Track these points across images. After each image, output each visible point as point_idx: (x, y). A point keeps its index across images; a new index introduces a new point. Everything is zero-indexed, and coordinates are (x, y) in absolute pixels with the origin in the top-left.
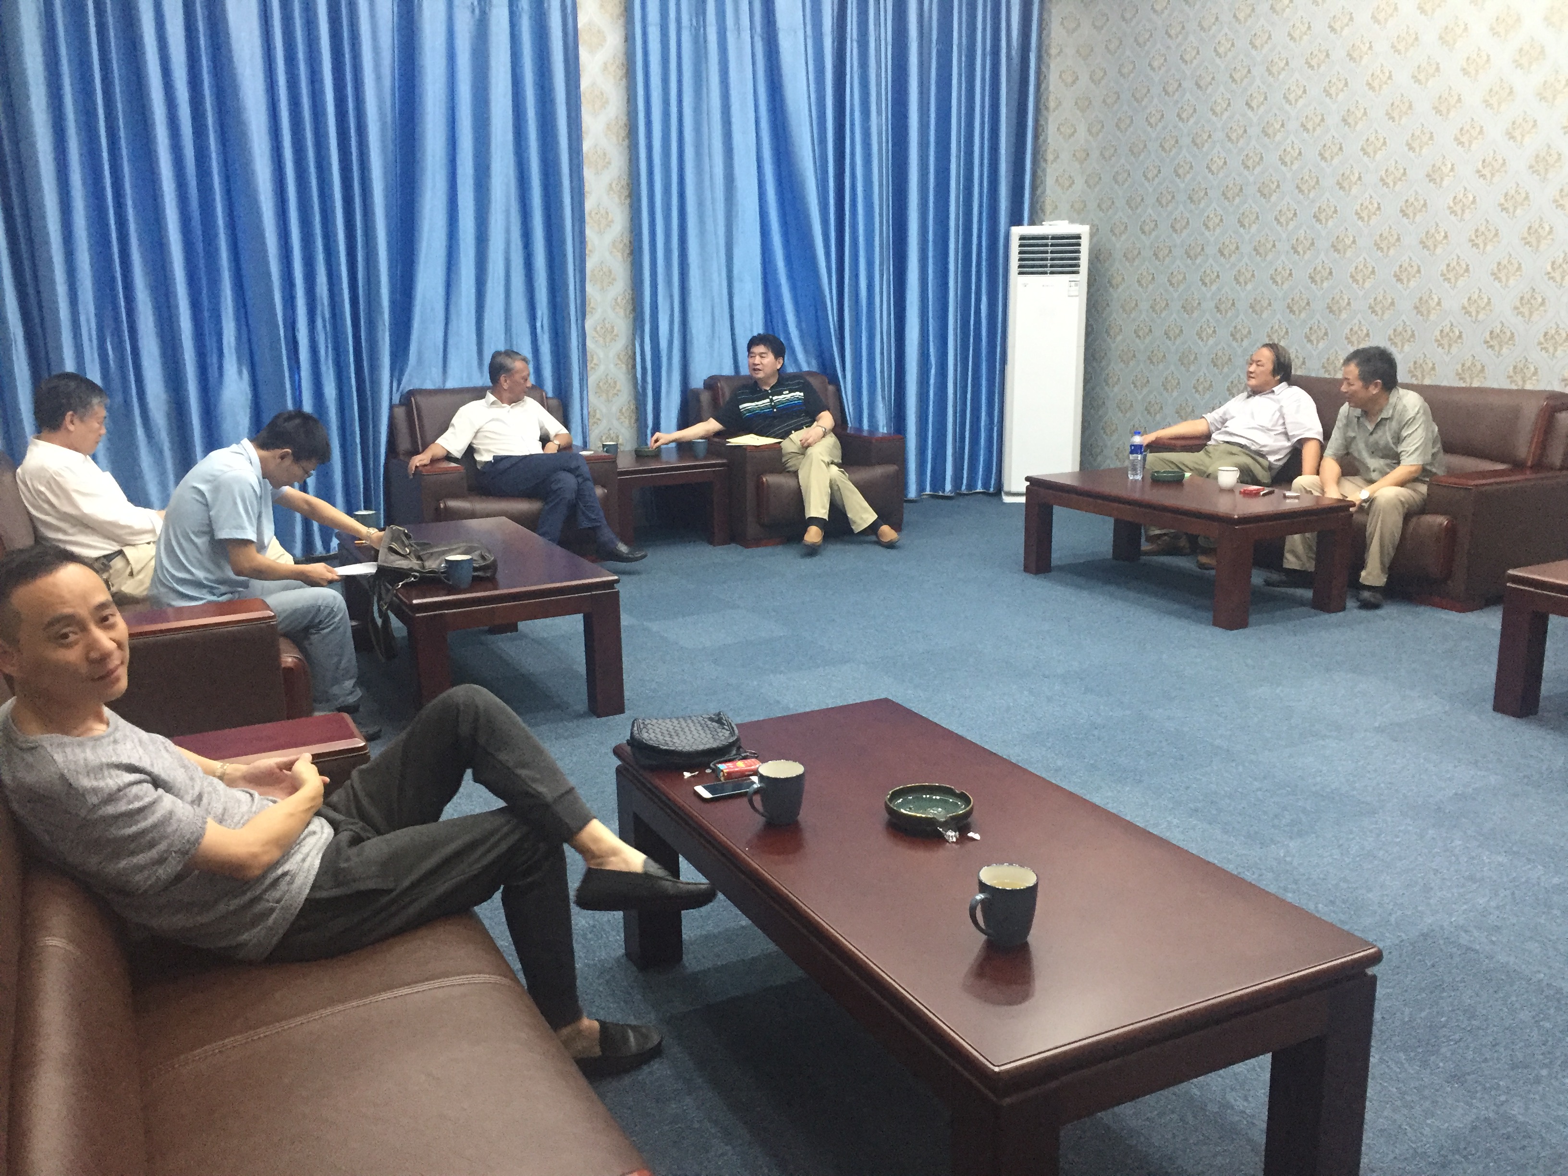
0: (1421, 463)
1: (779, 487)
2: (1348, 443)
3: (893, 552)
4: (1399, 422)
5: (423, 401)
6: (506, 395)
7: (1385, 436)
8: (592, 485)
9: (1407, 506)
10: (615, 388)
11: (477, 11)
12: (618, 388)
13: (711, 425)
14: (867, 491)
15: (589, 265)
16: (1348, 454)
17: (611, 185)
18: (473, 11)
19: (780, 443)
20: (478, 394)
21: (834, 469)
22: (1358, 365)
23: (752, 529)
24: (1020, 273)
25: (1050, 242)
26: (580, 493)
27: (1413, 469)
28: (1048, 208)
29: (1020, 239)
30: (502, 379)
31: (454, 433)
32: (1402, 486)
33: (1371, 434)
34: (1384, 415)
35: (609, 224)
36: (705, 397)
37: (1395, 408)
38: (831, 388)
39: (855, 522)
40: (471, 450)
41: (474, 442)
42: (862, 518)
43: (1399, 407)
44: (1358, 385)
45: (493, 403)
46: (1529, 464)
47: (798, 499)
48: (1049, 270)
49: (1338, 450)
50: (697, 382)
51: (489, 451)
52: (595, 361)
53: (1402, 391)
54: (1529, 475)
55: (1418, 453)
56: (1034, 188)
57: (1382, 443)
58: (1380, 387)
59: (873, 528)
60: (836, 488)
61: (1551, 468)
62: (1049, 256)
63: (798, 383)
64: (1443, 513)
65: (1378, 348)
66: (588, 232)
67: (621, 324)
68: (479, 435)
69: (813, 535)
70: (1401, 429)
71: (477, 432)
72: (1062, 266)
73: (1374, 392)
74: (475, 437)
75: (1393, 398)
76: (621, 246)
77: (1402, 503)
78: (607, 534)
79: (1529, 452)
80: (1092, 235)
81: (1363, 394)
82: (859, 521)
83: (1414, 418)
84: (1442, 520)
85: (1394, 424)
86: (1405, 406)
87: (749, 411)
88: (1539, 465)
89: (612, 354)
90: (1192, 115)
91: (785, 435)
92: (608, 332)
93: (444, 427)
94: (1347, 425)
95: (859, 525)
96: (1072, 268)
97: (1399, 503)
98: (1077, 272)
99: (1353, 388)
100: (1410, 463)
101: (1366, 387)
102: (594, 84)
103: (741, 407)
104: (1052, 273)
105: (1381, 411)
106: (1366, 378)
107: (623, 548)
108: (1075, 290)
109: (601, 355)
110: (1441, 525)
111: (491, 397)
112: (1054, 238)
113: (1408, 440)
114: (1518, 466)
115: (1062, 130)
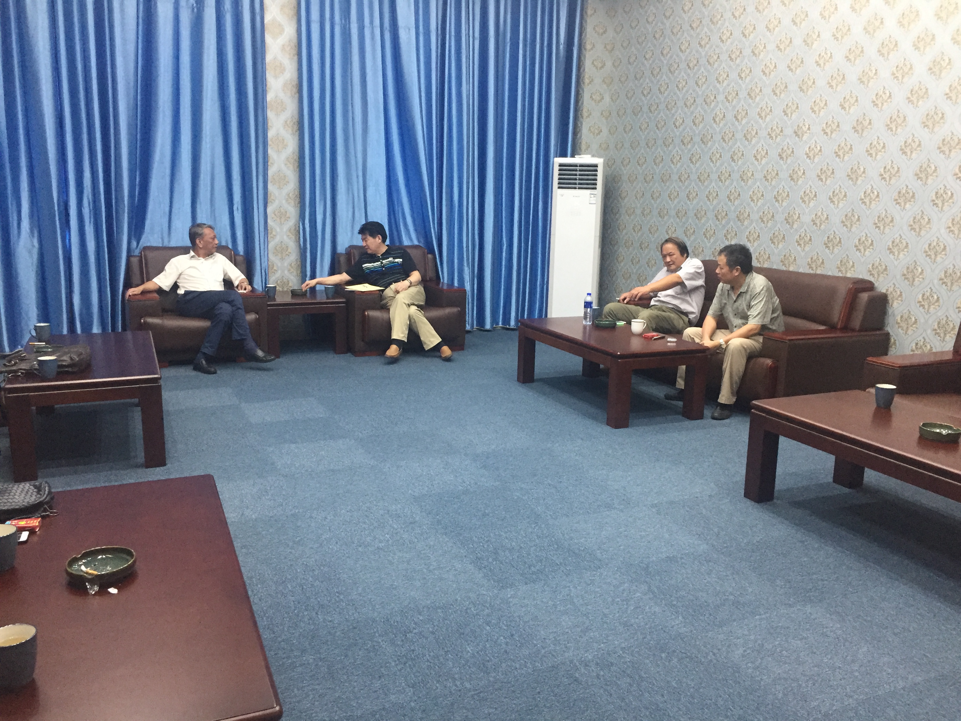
0: (760, 323)
1: (376, 319)
2: (722, 308)
3: (447, 364)
4: (751, 295)
5: (150, 255)
6: (201, 252)
7: (742, 304)
8: (243, 313)
9: (748, 351)
10: (287, 250)
11: (195, 10)
12: (289, 250)
13: (344, 277)
14: (435, 323)
15: (270, 172)
16: (722, 314)
17: (286, 122)
18: (193, 9)
19: (383, 291)
20: (184, 251)
21: (414, 308)
22: (726, 256)
23: (359, 344)
24: (559, 188)
25: (578, 168)
26: (233, 317)
27: (755, 327)
28: (583, 147)
29: (560, 166)
30: (197, 241)
31: (165, 275)
32: (747, 338)
33: (735, 302)
34: (742, 290)
35: (285, 147)
36: (342, 259)
37: (749, 286)
38: (430, 256)
39: (425, 343)
40: (176, 286)
41: (178, 281)
42: (430, 341)
43: (752, 286)
44: (726, 269)
45: (192, 257)
46: (839, 327)
47: (388, 327)
48: (577, 186)
49: (715, 311)
50: (341, 248)
51: (184, 287)
52: (274, 233)
53: (755, 274)
54: (839, 334)
55: (759, 316)
56: (575, 134)
57: (741, 308)
58: (739, 271)
59: (437, 348)
60: (413, 321)
61: (853, 330)
62: (578, 177)
63: (400, 253)
64: (769, 357)
65: (740, 245)
66: (270, 151)
67: (292, 211)
68: (182, 276)
69: (393, 351)
70: (751, 300)
71: (180, 275)
72: (587, 184)
73: (737, 274)
74: (178, 278)
75: (748, 279)
76: (292, 161)
77: (745, 349)
78: (251, 344)
79: (839, 319)
80: (607, 165)
81: (729, 277)
82: (428, 343)
83: (760, 293)
84: (769, 362)
85: (748, 297)
86: (754, 285)
87: (368, 268)
88: (846, 328)
89: (286, 228)
90: (666, 90)
91: (387, 286)
92: (282, 215)
93: (161, 270)
94: (721, 295)
95: (429, 345)
96: (592, 186)
97: (741, 348)
98: (595, 188)
99: (723, 271)
100: (753, 323)
101: (731, 271)
102: (275, 58)
103: (364, 266)
104: (579, 188)
105: (741, 286)
106: (731, 265)
107: (260, 353)
108: (593, 200)
109: (278, 230)
110: (768, 365)
111: (192, 253)
112: (581, 166)
113: (755, 307)
114: (833, 328)
115: (594, 97)
